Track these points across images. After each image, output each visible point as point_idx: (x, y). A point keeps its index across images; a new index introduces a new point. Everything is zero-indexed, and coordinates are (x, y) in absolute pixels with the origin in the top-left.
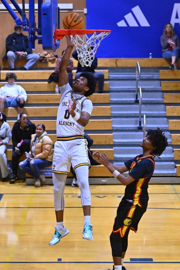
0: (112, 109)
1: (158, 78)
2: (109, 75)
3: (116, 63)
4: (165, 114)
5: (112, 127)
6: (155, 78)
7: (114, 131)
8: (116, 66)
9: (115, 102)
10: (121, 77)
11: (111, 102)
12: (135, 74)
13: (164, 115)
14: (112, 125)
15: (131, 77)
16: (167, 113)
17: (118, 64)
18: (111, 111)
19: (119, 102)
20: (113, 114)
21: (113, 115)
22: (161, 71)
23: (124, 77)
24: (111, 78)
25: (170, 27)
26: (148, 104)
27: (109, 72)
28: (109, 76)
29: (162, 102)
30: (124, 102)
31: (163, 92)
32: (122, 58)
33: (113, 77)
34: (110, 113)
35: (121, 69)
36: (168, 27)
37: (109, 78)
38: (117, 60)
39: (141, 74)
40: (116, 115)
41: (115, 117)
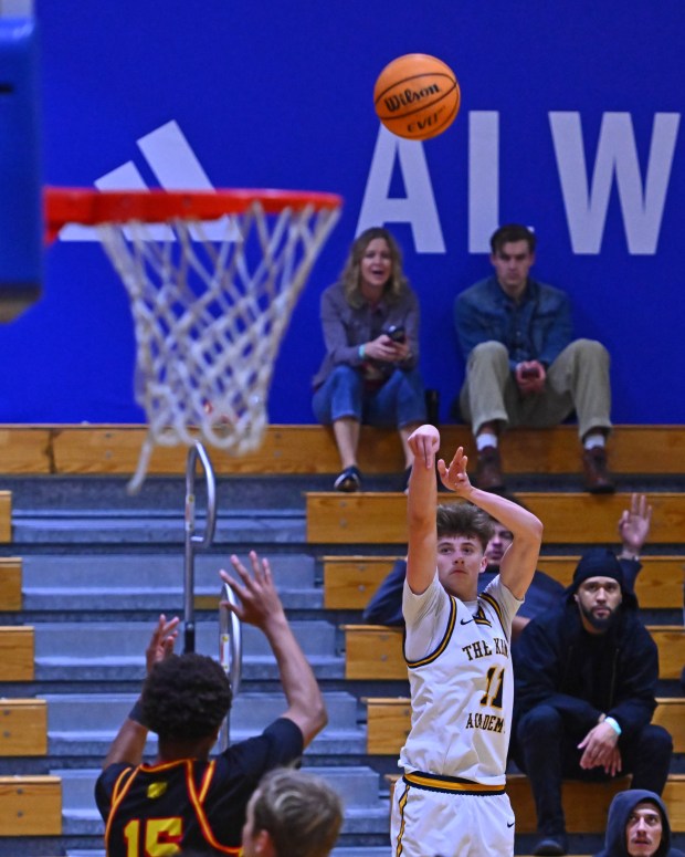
0: (52, 717)
1: (301, 539)
2: (17, 523)
3: (49, 452)
4: (364, 743)
5: (64, 820)
6: (281, 538)
7: (75, 843)
8: (47, 471)
9: (66, 677)
10: (84, 532)
11: (40, 677)
12: (183, 517)
13: (356, 751)
14: (62, 806)
15: (139, 532)
16: (370, 737)
17: (60, 455)
18: (50, 727)
19: (88, 676)
20: (61, 742)
21: (58, 751)
22: (314, 496)
23: (104, 532)
24: (29, 539)
25: (383, 255)
26: (256, 687)
27: (15, 503)
28: (13, 529)
29: (337, 675)
30: (113, 676)
31: (338, 616)
32: (85, 424)
33: (39, 532)
34: (45, 741)
35: (78, 490)
36: (372, 255)
37: (17, 540)
38: (54, 433)
39: (217, 517)
40: (79, 752)
41: (70, 762)
